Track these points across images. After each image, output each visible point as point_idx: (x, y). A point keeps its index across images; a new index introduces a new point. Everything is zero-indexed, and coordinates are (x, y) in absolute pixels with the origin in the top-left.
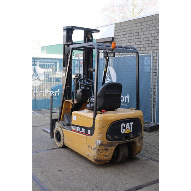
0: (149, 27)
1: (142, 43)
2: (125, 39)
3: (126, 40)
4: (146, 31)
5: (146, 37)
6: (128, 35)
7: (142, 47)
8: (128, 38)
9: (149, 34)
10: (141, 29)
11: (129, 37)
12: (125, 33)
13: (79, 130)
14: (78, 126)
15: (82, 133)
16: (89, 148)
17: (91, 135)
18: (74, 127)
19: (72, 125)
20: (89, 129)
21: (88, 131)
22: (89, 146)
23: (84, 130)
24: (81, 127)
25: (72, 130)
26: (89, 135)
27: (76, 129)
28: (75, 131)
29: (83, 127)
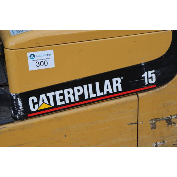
13: (82, 97)
14: (71, 84)
15: (109, 96)
16: (154, 127)
17: (161, 81)
18: (42, 96)
19: (25, 96)
20: (150, 66)
21: (145, 75)
22: (156, 120)
23: (119, 79)
24: (101, 78)
25: (27, 114)
26: (150, 87)
27: (58, 98)
28: (56, 109)
29: (110, 75)
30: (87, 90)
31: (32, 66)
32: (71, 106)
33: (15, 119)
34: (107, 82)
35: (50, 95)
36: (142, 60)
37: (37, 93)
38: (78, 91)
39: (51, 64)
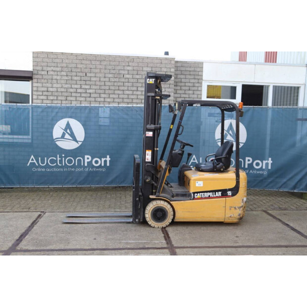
0: (104, 68)
1: (94, 87)
2: (58, 78)
3: (61, 79)
4: (100, 72)
5: (100, 81)
6: (64, 73)
7: (93, 93)
8: (66, 78)
9: (105, 77)
10: (91, 68)
11: (67, 76)
12: (58, 69)
13: (209, 196)
14: (207, 192)
15: (217, 197)
16: (230, 209)
17: (233, 195)
18: (199, 194)
19: (194, 193)
20: (230, 190)
21: (228, 192)
22: (231, 207)
23: (220, 192)
24: (215, 191)
25: (194, 199)
26: (229, 196)
27: (203, 195)
28: (201, 198)
29: (218, 191)
30: (211, 194)
31: (197, 185)
32: (206, 198)
33: (191, 200)
34: (217, 193)
35: (201, 194)
36: (227, 188)
37: (197, 193)
38: (209, 194)
39: (202, 185)
